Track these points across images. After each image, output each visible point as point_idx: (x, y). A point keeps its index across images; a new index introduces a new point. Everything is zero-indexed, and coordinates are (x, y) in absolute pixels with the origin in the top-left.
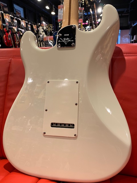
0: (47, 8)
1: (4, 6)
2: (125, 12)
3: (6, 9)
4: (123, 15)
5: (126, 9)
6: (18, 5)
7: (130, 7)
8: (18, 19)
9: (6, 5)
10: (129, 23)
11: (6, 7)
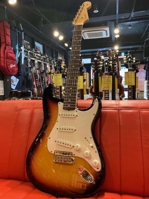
0: (66, 45)
1: (27, 44)
2: (140, 48)
3: (29, 47)
4: (137, 50)
5: (141, 46)
6: (38, 42)
7: (145, 45)
8: (38, 55)
9: (29, 43)
10: (144, 58)
11: (28, 44)
